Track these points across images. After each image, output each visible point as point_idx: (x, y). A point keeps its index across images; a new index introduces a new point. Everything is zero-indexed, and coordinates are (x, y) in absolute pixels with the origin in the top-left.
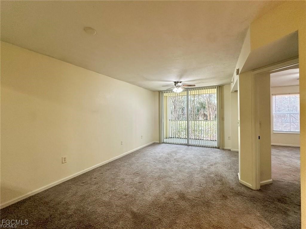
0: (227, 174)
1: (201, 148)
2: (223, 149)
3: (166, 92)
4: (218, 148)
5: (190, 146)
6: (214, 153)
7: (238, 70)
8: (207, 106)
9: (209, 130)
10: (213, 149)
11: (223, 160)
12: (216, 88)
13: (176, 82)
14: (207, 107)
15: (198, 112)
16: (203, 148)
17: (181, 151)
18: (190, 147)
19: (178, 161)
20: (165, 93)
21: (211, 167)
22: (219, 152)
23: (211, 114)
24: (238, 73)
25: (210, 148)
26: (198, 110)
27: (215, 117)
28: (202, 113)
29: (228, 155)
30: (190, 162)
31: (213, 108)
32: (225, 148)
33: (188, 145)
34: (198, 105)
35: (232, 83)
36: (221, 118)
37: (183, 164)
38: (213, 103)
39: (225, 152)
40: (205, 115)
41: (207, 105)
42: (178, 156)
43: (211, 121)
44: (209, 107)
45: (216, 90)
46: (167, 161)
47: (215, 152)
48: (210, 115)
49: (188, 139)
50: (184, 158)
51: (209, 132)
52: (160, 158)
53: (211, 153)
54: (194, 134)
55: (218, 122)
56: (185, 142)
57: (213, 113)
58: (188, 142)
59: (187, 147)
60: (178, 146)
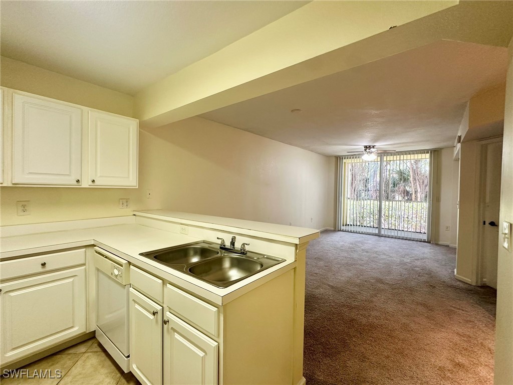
0: (438, 269)
1: (401, 240)
2: (437, 244)
3: (347, 158)
5: (382, 236)
6: (420, 248)
7: (460, 137)
8: (411, 177)
9: (414, 216)
10: (419, 243)
11: (435, 256)
12: (428, 153)
13: (367, 147)
14: (411, 179)
15: (394, 187)
16: (404, 241)
17: (370, 242)
18: (383, 238)
19: (367, 252)
20: (345, 158)
21: (416, 261)
22: (429, 247)
23: (419, 190)
24: (459, 141)
25: (414, 242)
26: (394, 184)
27: (426, 197)
28: (402, 188)
29: (443, 252)
30: (384, 254)
31: (423, 182)
32: (440, 243)
33: (379, 236)
34: (395, 176)
35: (455, 148)
36: (435, 199)
37: (375, 255)
38: (423, 172)
39: (439, 247)
40: (407, 193)
41: (411, 175)
42: (366, 247)
43: (418, 202)
44: (415, 179)
45: (428, 155)
46: (352, 250)
47: (423, 247)
48: (416, 192)
49: (379, 228)
50: (376, 250)
51: (414, 219)
52: (342, 247)
53: (416, 247)
54: (388, 222)
55: (429, 203)
56: (377, 231)
57: (421, 191)
58: (379, 231)
59: (377, 238)
60: (364, 236)
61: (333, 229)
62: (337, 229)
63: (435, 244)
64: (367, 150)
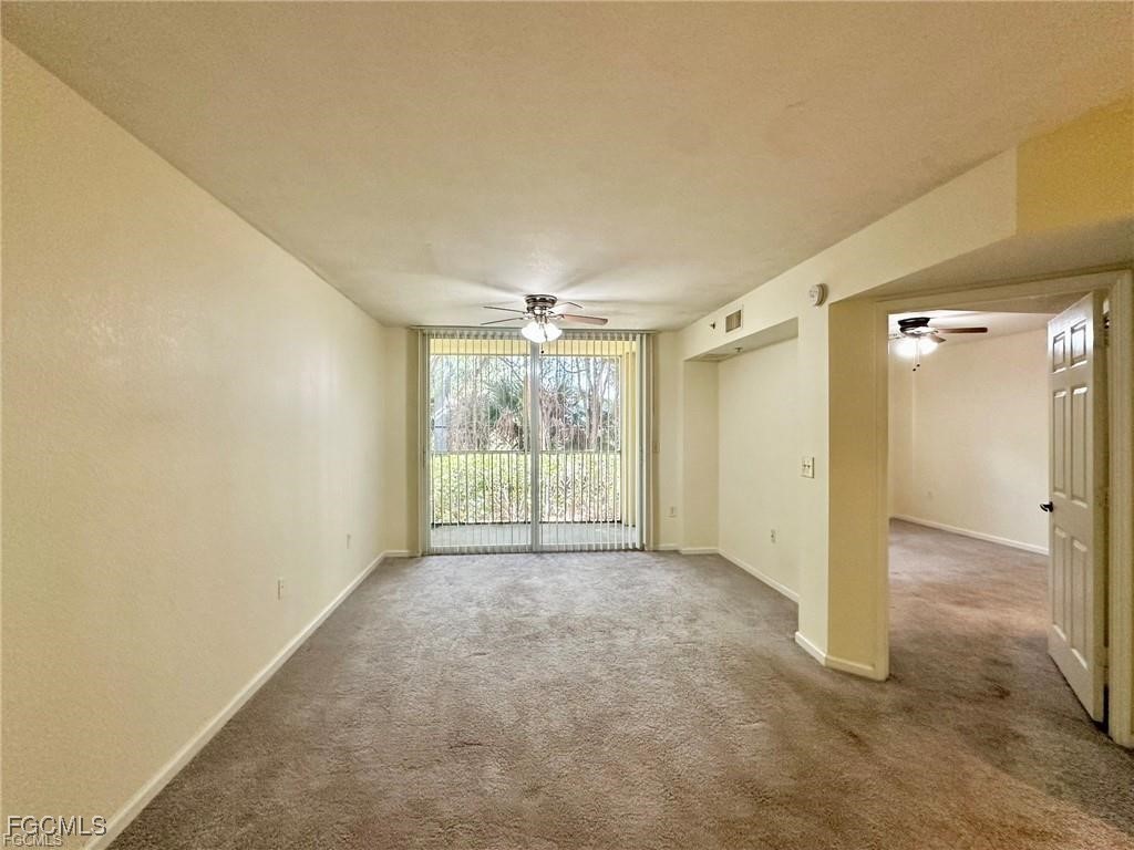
2: (657, 552)
4: (642, 550)
10: (626, 555)
11: (701, 594)
12: (634, 339)
21: (698, 628)
22: (658, 566)
29: (693, 571)
32: (663, 546)
33: (536, 551)
39: (673, 562)
45: (635, 345)
47: (646, 566)
49: (536, 523)
56: (522, 538)
58: (535, 535)
59: (537, 560)
60: (502, 561)
61: (404, 552)
62: (419, 552)
63: (654, 551)
64: (538, 311)
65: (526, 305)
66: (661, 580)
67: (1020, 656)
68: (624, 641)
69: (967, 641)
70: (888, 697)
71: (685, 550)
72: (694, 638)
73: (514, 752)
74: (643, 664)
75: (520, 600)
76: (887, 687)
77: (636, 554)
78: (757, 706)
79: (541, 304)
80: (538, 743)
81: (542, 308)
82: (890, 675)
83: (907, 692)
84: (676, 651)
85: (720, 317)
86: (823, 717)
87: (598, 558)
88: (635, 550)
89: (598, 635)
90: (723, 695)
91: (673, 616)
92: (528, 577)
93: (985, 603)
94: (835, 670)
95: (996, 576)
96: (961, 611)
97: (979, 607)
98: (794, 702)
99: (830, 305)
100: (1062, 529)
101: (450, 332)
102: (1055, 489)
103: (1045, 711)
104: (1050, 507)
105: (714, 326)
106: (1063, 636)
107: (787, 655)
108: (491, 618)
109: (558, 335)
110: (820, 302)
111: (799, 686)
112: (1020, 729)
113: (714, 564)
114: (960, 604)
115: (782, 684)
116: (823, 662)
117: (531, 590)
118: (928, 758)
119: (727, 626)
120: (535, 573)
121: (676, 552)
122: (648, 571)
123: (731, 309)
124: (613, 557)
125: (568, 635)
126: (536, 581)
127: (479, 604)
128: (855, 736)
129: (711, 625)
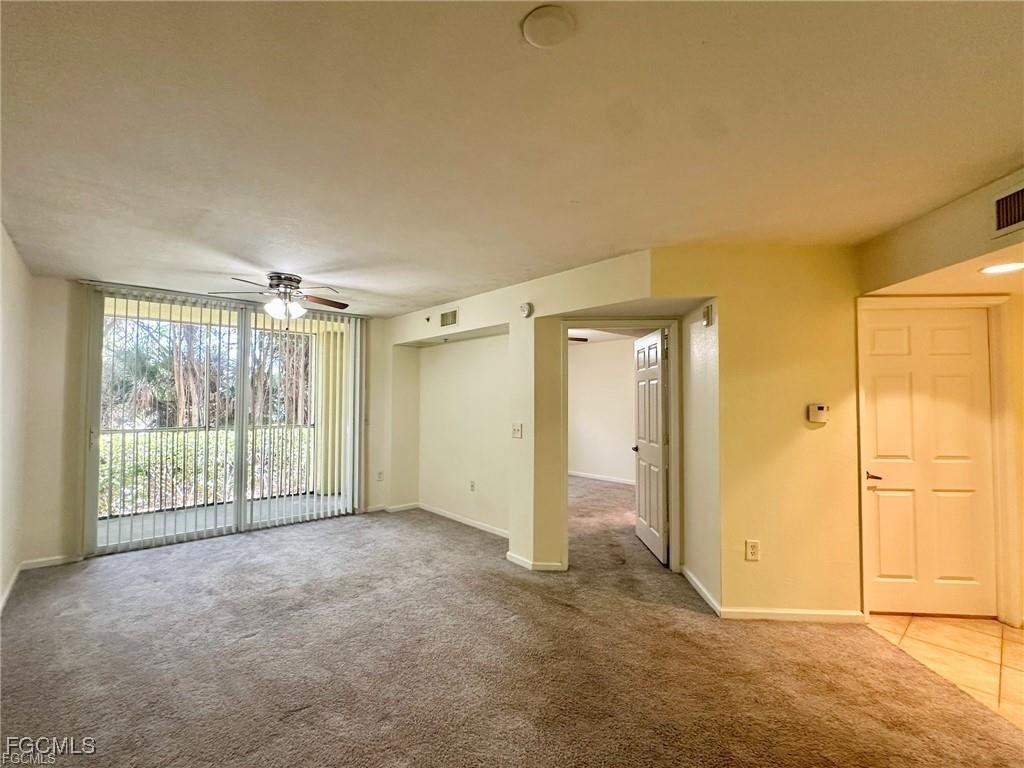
2: (368, 514)
4: (356, 514)
24: (528, 314)
33: (243, 530)
58: (241, 515)
59: (249, 539)
60: (208, 546)
61: (56, 558)
62: (80, 555)
63: (365, 513)
64: (282, 289)
65: (269, 281)
66: (385, 537)
67: (623, 539)
68: (385, 590)
69: (595, 537)
70: (574, 579)
71: (391, 508)
72: (438, 574)
73: (347, 699)
74: (411, 601)
75: (256, 578)
76: (571, 573)
77: (349, 518)
78: (507, 606)
79: (286, 282)
80: (365, 685)
81: (286, 287)
82: (569, 566)
83: (580, 573)
84: (430, 587)
85: (436, 313)
86: (546, 600)
87: (316, 527)
88: (347, 514)
89: (358, 590)
90: (483, 606)
91: (412, 561)
92: (252, 556)
93: (593, 513)
94: (539, 571)
95: (591, 497)
96: (585, 520)
97: (591, 516)
98: (526, 597)
99: (536, 319)
100: (644, 461)
101: (158, 295)
102: (639, 438)
103: (643, 565)
104: (636, 449)
105: (428, 320)
106: (645, 523)
107: (506, 569)
108: (236, 601)
109: (301, 315)
110: (528, 316)
111: (525, 586)
112: (638, 577)
113: (418, 517)
114: (582, 516)
115: (514, 588)
116: (530, 568)
117: (264, 567)
118: (608, 606)
119: (455, 560)
120: (255, 551)
121: (383, 511)
122: (367, 530)
123: (448, 308)
124: (329, 524)
125: (330, 597)
126: (263, 558)
127: (210, 592)
128: (569, 606)
129: (445, 561)
